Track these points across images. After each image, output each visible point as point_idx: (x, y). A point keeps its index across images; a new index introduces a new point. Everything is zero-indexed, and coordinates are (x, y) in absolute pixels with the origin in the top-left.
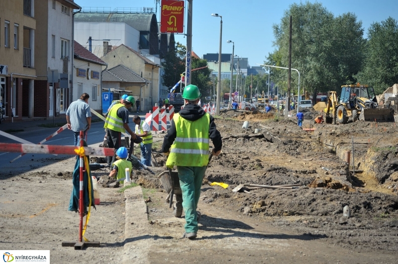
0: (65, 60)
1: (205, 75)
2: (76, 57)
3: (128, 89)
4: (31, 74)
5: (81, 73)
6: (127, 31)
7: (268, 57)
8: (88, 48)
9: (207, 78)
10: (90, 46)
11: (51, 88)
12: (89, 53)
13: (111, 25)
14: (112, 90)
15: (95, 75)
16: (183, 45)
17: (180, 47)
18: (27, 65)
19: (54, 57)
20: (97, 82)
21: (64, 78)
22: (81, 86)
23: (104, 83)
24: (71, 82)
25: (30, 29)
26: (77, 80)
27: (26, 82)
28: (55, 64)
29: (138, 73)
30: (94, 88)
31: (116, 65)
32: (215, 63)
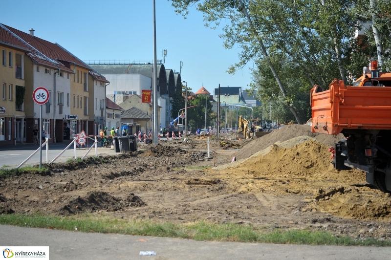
0: (102, 110)
2: (107, 108)
3: (139, 123)
4: (87, 118)
5: (110, 115)
6: (141, 80)
8: (113, 101)
10: (115, 99)
11: (96, 124)
12: (113, 104)
13: (130, 76)
14: (127, 124)
15: (117, 116)
18: (85, 114)
19: (96, 109)
20: (119, 120)
21: (102, 119)
22: (110, 122)
23: (123, 119)
24: (105, 121)
25: (86, 97)
26: (108, 120)
27: (85, 122)
28: (97, 113)
29: (145, 112)
30: (117, 123)
31: (131, 107)
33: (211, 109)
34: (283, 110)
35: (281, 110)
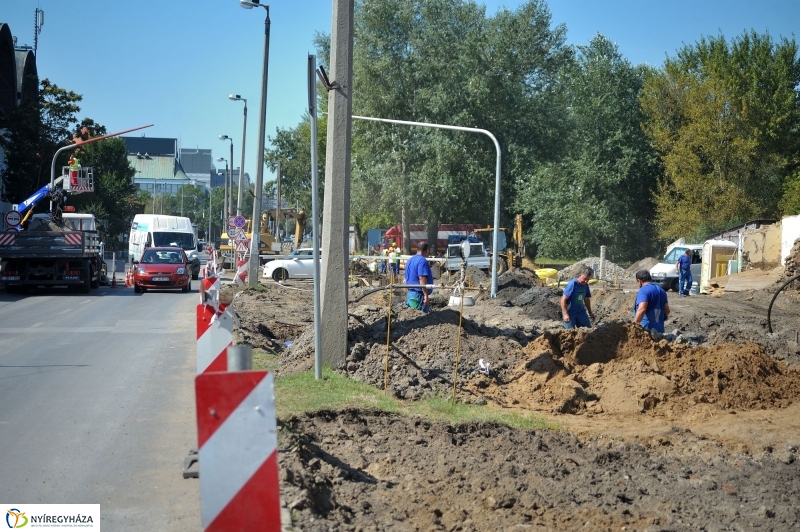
1: (120, 177)
7: (275, 138)
9: (124, 186)
16: (60, 87)
17: (51, 92)
32: (140, 158)
33: (129, 181)
34: (444, 183)
35: (434, 181)
